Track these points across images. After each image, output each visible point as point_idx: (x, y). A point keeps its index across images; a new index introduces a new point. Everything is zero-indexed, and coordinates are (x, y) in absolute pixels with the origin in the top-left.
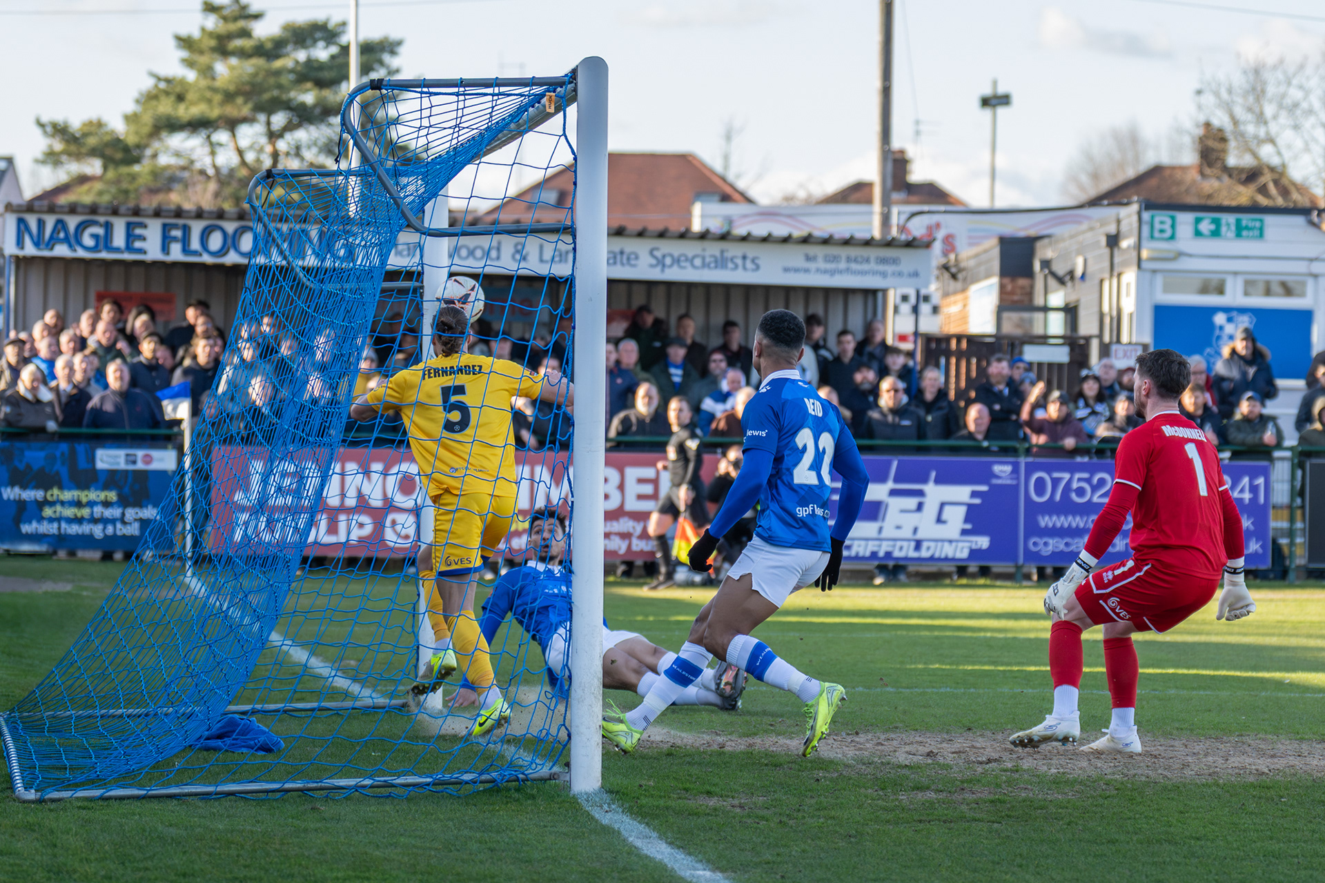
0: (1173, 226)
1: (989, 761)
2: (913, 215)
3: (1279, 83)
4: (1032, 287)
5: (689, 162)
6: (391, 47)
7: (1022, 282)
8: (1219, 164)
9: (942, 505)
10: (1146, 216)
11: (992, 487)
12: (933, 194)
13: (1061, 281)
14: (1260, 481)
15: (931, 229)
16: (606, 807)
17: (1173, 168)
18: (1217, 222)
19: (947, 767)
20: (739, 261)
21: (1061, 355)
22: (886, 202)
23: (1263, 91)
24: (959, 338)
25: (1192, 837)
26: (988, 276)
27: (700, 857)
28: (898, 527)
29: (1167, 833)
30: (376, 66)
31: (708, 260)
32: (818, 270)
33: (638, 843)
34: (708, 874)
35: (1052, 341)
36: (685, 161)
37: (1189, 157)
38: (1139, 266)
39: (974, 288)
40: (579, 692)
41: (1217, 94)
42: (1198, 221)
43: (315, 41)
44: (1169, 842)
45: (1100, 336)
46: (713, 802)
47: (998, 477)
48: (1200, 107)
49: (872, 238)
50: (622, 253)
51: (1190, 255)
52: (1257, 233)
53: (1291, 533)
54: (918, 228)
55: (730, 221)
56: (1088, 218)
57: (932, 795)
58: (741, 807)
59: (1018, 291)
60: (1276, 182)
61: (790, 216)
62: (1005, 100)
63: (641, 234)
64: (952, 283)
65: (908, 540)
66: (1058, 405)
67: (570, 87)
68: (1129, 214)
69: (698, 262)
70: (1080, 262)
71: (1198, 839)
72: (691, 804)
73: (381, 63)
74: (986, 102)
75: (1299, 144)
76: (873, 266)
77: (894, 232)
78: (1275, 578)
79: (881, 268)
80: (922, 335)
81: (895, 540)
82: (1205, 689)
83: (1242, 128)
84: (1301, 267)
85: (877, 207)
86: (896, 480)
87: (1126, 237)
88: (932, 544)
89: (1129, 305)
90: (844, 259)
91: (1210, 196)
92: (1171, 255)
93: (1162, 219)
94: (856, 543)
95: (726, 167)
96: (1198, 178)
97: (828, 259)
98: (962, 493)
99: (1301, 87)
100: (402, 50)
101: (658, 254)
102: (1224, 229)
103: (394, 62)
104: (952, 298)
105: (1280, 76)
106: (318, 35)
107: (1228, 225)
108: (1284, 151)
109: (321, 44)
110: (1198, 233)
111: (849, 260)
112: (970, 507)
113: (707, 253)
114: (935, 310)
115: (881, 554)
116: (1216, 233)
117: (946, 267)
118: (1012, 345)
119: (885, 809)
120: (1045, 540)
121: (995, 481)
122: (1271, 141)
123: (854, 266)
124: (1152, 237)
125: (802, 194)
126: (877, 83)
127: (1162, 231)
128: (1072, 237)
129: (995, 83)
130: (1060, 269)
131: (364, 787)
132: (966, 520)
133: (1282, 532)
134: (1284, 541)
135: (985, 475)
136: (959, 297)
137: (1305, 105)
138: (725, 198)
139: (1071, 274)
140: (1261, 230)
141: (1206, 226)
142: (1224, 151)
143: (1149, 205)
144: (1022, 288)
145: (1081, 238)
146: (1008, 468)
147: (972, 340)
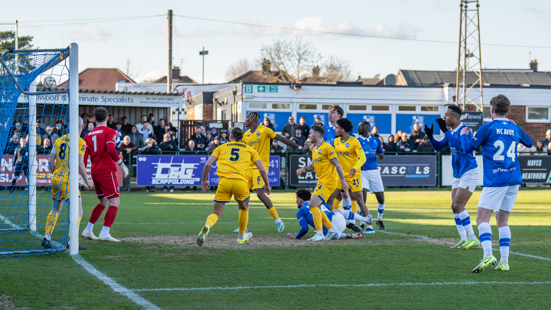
0: (252, 89)
1: (192, 244)
2: (178, 86)
3: (284, 48)
4: (213, 106)
5: (117, 71)
6: (30, 39)
7: (209, 105)
8: (268, 70)
9: (186, 169)
10: (244, 86)
11: (200, 164)
12: (187, 80)
13: (221, 105)
14: (277, 161)
15: (184, 90)
16: (80, 259)
17: (255, 72)
18: (264, 87)
19: (180, 246)
20: (127, 100)
21: (220, 126)
22: (171, 82)
23: (280, 50)
24: (191, 121)
25: (247, 265)
26: (200, 103)
27: (105, 273)
28: (174, 176)
29: (241, 264)
30: (26, 44)
31: (118, 100)
32: (150, 102)
33: (88, 269)
34: (107, 278)
35: (218, 122)
36: (115, 70)
37: (260, 69)
38: (242, 100)
39: (196, 107)
40: (72, 226)
41: (267, 50)
42: (259, 87)
43: (8, 37)
44: (241, 267)
45: (232, 120)
46: (111, 257)
47: (202, 161)
48: (262, 54)
49: (166, 93)
50: (93, 98)
51: (256, 97)
52: (276, 90)
53: (285, 176)
54: (180, 90)
55: (126, 88)
56: (229, 86)
57: (174, 254)
58: (119, 258)
59: (208, 108)
60: (284, 76)
61: (144, 87)
62: (206, 53)
63: (99, 92)
64: (190, 105)
65: (177, 179)
66: (217, 140)
67: (67, 52)
68: (239, 85)
69: (115, 100)
70: (226, 99)
71: (249, 266)
72: (105, 257)
73: (27, 43)
74: (201, 53)
75: (290, 65)
76: (166, 101)
77: (172, 91)
78: (281, 189)
79: (168, 101)
80: (181, 120)
81: (173, 179)
82: (258, 221)
83: (274, 60)
84: (288, 100)
85: (168, 84)
86: (173, 162)
87: (238, 92)
88: (183, 180)
89: (239, 111)
90: (157, 99)
91: (265, 80)
92: (251, 97)
93: (249, 86)
94: (161, 180)
95: (128, 73)
96: (262, 74)
97: (153, 99)
98: (192, 166)
99: (291, 49)
100: (32, 39)
101: (104, 98)
102: (266, 89)
103: (31, 43)
104: (190, 110)
105: (285, 46)
106: (9, 35)
107: (267, 88)
108: (286, 66)
109: (10, 38)
110: (259, 91)
111: (159, 99)
112: (194, 170)
113: (118, 98)
114: (185, 113)
115: (169, 183)
116: (264, 91)
117: (188, 101)
118: (206, 123)
119: (160, 258)
120: (215, 179)
121: (201, 162)
122: (282, 64)
123: (160, 101)
124: (246, 92)
125: (149, 80)
126: (168, 48)
127: (249, 90)
128: (223, 92)
129: (203, 48)
130: (220, 101)
131: (10, 254)
132: (193, 173)
133: (283, 176)
134: (284, 178)
135: (198, 161)
136: (192, 109)
137: (292, 54)
138: (127, 81)
139: (223, 102)
140: (277, 89)
141: (261, 89)
142: (270, 67)
143: (245, 83)
144: (210, 107)
145: (226, 92)
146: (205, 158)
147: (195, 121)
